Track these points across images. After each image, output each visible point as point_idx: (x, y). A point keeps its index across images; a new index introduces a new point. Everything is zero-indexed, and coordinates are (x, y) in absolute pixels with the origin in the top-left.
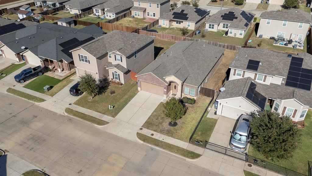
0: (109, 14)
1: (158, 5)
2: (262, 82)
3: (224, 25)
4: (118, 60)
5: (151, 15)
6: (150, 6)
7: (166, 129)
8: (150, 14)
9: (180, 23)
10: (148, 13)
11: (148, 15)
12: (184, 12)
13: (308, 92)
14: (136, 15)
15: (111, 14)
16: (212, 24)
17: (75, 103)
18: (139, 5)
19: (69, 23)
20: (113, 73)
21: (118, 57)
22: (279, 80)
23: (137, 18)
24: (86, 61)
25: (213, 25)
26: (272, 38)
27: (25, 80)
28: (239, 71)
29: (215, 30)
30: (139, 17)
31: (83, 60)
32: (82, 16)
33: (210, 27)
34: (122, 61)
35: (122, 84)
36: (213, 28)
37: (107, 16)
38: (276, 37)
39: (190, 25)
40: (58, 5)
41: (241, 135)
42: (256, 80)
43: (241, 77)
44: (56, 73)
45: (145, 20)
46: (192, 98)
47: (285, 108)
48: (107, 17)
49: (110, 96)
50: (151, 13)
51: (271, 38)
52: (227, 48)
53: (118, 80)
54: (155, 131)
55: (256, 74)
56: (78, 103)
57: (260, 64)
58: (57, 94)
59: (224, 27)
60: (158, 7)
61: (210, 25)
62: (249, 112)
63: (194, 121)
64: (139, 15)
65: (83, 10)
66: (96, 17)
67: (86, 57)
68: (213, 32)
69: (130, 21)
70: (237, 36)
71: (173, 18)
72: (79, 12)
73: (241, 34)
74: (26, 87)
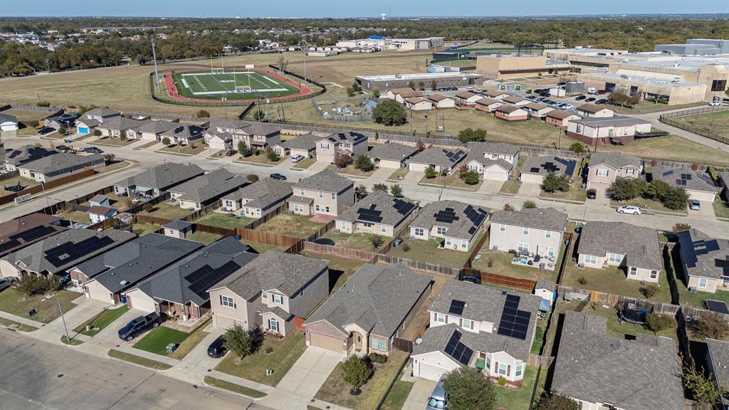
0: (251, 210)
1: (333, 194)
2: (469, 329)
3: (439, 229)
4: (277, 301)
5: (323, 210)
6: (321, 196)
7: (347, 399)
8: (320, 208)
9: (370, 225)
10: (317, 206)
11: (318, 209)
12: (376, 209)
13: (523, 341)
14: (297, 210)
15: (254, 210)
16: (419, 228)
17: (217, 369)
18: (303, 194)
19: (185, 231)
20: (269, 321)
21: (278, 297)
22: (489, 327)
23: (299, 215)
24: (231, 305)
25: (422, 231)
26: (512, 252)
27: (134, 335)
28: (441, 315)
29: (425, 237)
30: (302, 213)
31: (226, 304)
32: (203, 213)
33: (417, 234)
34: (282, 303)
35: (282, 337)
36: (422, 234)
37: (247, 212)
38: (518, 251)
39: (385, 230)
40: (157, 193)
41: (437, 400)
42: (463, 327)
43: (444, 323)
44: (179, 322)
45: (312, 219)
46: (382, 354)
47: (497, 363)
48: (246, 215)
49: (266, 356)
50: (323, 207)
51: (510, 252)
52: (441, 271)
53: (276, 331)
54: (332, 402)
55: (461, 320)
56: (220, 368)
57: (466, 305)
58: (188, 355)
59: (439, 233)
60: (333, 198)
61: (417, 230)
62: (450, 370)
63: (383, 386)
64: (301, 210)
65: (205, 203)
66: (227, 215)
67: (231, 300)
68: (422, 240)
69: (287, 221)
70: (458, 249)
71: (359, 219)
72: (198, 206)
73: (464, 246)
74: (137, 346)
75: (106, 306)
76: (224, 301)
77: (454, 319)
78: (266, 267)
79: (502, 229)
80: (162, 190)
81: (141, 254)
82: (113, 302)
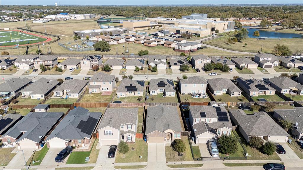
0: (72, 94)
1: (110, 82)
2: (209, 122)
3: (160, 90)
4: (130, 128)
5: (105, 90)
6: (104, 84)
7: (179, 158)
8: (104, 89)
9: (131, 93)
10: (103, 88)
11: (103, 90)
12: (133, 85)
13: (229, 122)
14: (93, 91)
15: (74, 94)
16: (154, 91)
17: (115, 162)
18: (95, 84)
19: (46, 109)
20: (127, 137)
21: (129, 126)
22: (215, 120)
23: (94, 93)
24: (110, 134)
25: (155, 91)
26: (190, 94)
28: (198, 119)
29: (156, 94)
30: (96, 92)
31: (107, 134)
32: (47, 99)
33: (152, 93)
34: (132, 128)
35: (134, 143)
36: (155, 93)
37: (70, 96)
38: (192, 93)
39: (140, 93)
40: (13, 94)
41: (215, 149)
42: (206, 122)
43: (199, 122)
44: (80, 148)
45: (102, 94)
46: (179, 139)
47: (223, 132)
48: (70, 97)
49: (133, 151)
50: (105, 88)
51: (189, 94)
52: (172, 105)
53: (130, 141)
54: (174, 161)
55: (206, 119)
56: (117, 161)
57: (206, 113)
58: (97, 160)
59: (160, 91)
60: (110, 84)
61: (153, 91)
62: (211, 138)
63: (188, 150)
64: (96, 91)
65: (46, 95)
66: (59, 98)
67: (110, 131)
68: (155, 95)
69: (92, 97)
70: (171, 96)
71: (126, 91)
72: (42, 97)
73: (173, 94)
74: (68, 163)
75: (34, 150)
76: (106, 133)
77: (203, 120)
78: (117, 115)
79: (186, 86)
80: (16, 92)
81: (40, 122)
82: (37, 147)
